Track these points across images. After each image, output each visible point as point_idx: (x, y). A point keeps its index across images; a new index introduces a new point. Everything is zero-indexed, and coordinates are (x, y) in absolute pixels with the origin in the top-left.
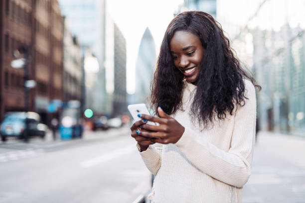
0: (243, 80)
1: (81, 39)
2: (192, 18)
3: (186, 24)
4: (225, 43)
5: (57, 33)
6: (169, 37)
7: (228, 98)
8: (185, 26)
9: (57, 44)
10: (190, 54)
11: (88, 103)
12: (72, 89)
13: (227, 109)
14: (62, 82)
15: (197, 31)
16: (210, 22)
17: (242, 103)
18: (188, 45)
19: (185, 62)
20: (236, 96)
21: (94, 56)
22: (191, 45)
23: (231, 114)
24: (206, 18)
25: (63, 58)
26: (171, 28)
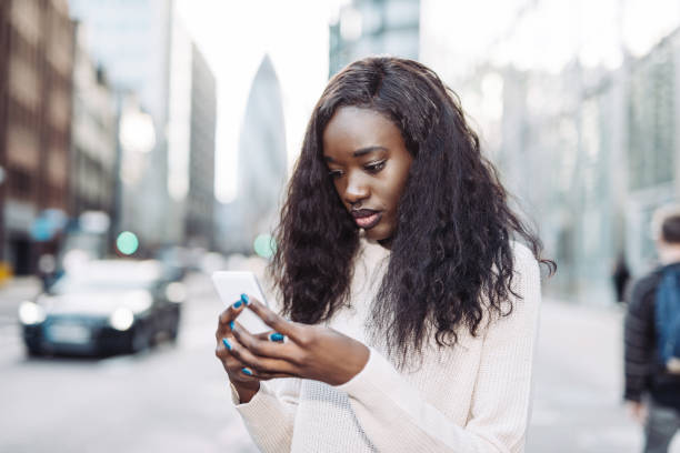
0: (511, 243)
1: (116, 73)
2: (386, 74)
3: (367, 90)
4: (468, 143)
5: (59, 57)
6: (322, 120)
7: (469, 291)
8: (365, 93)
9: (57, 82)
10: (373, 167)
11: (125, 219)
12: (90, 185)
13: (464, 318)
14: (68, 169)
15: (394, 109)
16: (431, 89)
17: (504, 307)
18: (368, 143)
19: (360, 188)
20: (491, 287)
21: (143, 110)
22: (378, 145)
23: (473, 334)
24: (421, 79)
25: (70, 113)
26: (328, 97)
